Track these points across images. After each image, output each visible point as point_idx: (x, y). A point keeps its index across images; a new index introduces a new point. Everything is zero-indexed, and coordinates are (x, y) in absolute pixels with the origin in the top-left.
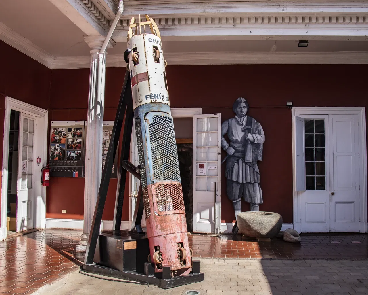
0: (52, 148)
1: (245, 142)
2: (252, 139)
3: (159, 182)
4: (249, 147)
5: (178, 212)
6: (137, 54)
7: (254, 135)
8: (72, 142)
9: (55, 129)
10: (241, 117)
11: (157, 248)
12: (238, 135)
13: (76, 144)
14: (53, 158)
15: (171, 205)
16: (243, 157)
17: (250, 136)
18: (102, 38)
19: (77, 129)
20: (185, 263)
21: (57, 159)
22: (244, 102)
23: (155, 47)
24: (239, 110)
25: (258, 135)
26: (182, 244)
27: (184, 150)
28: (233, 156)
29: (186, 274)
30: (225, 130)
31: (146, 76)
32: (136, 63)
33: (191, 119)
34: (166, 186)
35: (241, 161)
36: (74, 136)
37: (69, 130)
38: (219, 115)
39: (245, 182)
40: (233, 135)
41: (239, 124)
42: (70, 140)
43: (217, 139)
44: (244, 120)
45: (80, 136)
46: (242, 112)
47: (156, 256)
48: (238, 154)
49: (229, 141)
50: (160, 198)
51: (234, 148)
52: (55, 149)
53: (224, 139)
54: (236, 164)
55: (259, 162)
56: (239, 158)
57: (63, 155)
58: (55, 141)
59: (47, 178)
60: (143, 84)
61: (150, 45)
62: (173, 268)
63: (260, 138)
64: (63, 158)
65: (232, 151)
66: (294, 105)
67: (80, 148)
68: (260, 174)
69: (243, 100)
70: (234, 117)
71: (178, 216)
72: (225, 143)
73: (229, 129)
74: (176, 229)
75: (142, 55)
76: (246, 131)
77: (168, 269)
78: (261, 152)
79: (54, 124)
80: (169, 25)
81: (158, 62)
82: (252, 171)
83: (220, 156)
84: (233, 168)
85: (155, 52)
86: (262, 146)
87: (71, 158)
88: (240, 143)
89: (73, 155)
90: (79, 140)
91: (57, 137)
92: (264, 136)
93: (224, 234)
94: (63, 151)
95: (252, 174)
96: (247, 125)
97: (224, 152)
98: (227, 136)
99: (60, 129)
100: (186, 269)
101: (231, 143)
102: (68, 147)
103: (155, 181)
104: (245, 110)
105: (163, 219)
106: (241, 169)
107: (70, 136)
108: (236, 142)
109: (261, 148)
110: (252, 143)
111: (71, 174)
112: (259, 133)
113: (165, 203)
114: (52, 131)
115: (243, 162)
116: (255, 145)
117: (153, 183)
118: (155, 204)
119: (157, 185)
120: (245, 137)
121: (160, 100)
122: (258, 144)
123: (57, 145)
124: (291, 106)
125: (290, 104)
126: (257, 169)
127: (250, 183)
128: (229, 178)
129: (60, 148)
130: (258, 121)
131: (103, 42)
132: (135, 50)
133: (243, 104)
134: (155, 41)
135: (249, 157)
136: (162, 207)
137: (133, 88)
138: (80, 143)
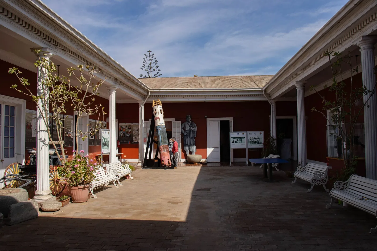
0: (120, 133)
1: (190, 130)
2: (192, 130)
3: (163, 145)
4: (192, 132)
5: (168, 152)
6: (156, 111)
7: (193, 128)
8: (128, 131)
9: (121, 126)
10: (189, 122)
11: (163, 161)
12: (188, 128)
13: (129, 131)
14: (120, 137)
15: (166, 151)
16: (190, 136)
17: (192, 128)
18: (143, 101)
19: (129, 126)
20: (169, 164)
21: (122, 137)
22: (190, 116)
23: (161, 109)
24: (188, 119)
25: (194, 128)
26: (169, 160)
27: (168, 133)
28: (186, 135)
29: (170, 167)
30: (183, 126)
31: (159, 118)
32: (156, 114)
33: (171, 122)
34: (165, 146)
35: (189, 137)
36: (128, 129)
37: (126, 126)
38: (180, 121)
39: (190, 144)
40: (186, 128)
41: (188, 124)
42: (127, 130)
43: (180, 130)
44: (190, 123)
45: (130, 129)
46: (189, 120)
47: (163, 162)
48: (188, 135)
49: (185, 130)
50: (163, 149)
51: (186, 133)
52: (121, 133)
53: (182, 130)
54: (187, 138)
55: (195, 138)
56: (188, 136)
57: (124, 136)
58: (121, 131)
59: (119, 144)
60: (158, 120)
61: (159, 109)
62: (167, 165)
63: (195, 129)
64: (124, 137)
65: (185, 134)
66: (207, 117)
67: (131, 133)
68: (195, 142)
69: (190, 115)
70: (186, 122)
71: (168, 153)
72: (183, 131)
73: (185, 126)
74: (167, 156)
75: (157, 112)
76: (190, 127)
77: (165, 165)
78: (195, 134)
79: (120, 124)
80: (164, 97)
81: (162, 113)
82: (193, 140)
83: (181, 136)
84: (186, 140)
85: (161, 111)
86: (196, 132)
87: (127, 137)
88: (188, 131)
89: (128, 135)
90: (130, 130)
91: (122, 129)
92: (197, 128)
93: (183, 163)
94: (124, 134)
95: (193, 142)
96: (191, 124)
97: (182, 134)
98: (184, 128)
99: (123, 126)
100: (170, 166)
101: (185, 131)
102: (126, 133)
103: (162, 145)
104: (190, 119)
105: (164, 154)
106: (189, 140)
107: (127, 128)
108: (187, 130)
109: (196, 133)
110: (193, 131)
111: (128, 143)
112: (195, 127)
113: (164, 150)
114: (120, 127)
115: (190, 137)
116: (194, 132)
117: (161, 145)
118: (162, 150)
119: (162, 146)
120: (190, 129)
121: (162, 124)
122: (195, 131)
123: (122, 132)
124: (206, 118)
125: (206, 117)
126: (194, 140)
127: (192, 145)
128: (185, 143)
129: (123, 133)
130: (195, 123)
131: (144, 102)
132: (155, 110)
133: (190, 117)
134: (160, 107)
135: (191, 136)
136: (164, 151)
137: (155, 121)
138: (131, 131)
